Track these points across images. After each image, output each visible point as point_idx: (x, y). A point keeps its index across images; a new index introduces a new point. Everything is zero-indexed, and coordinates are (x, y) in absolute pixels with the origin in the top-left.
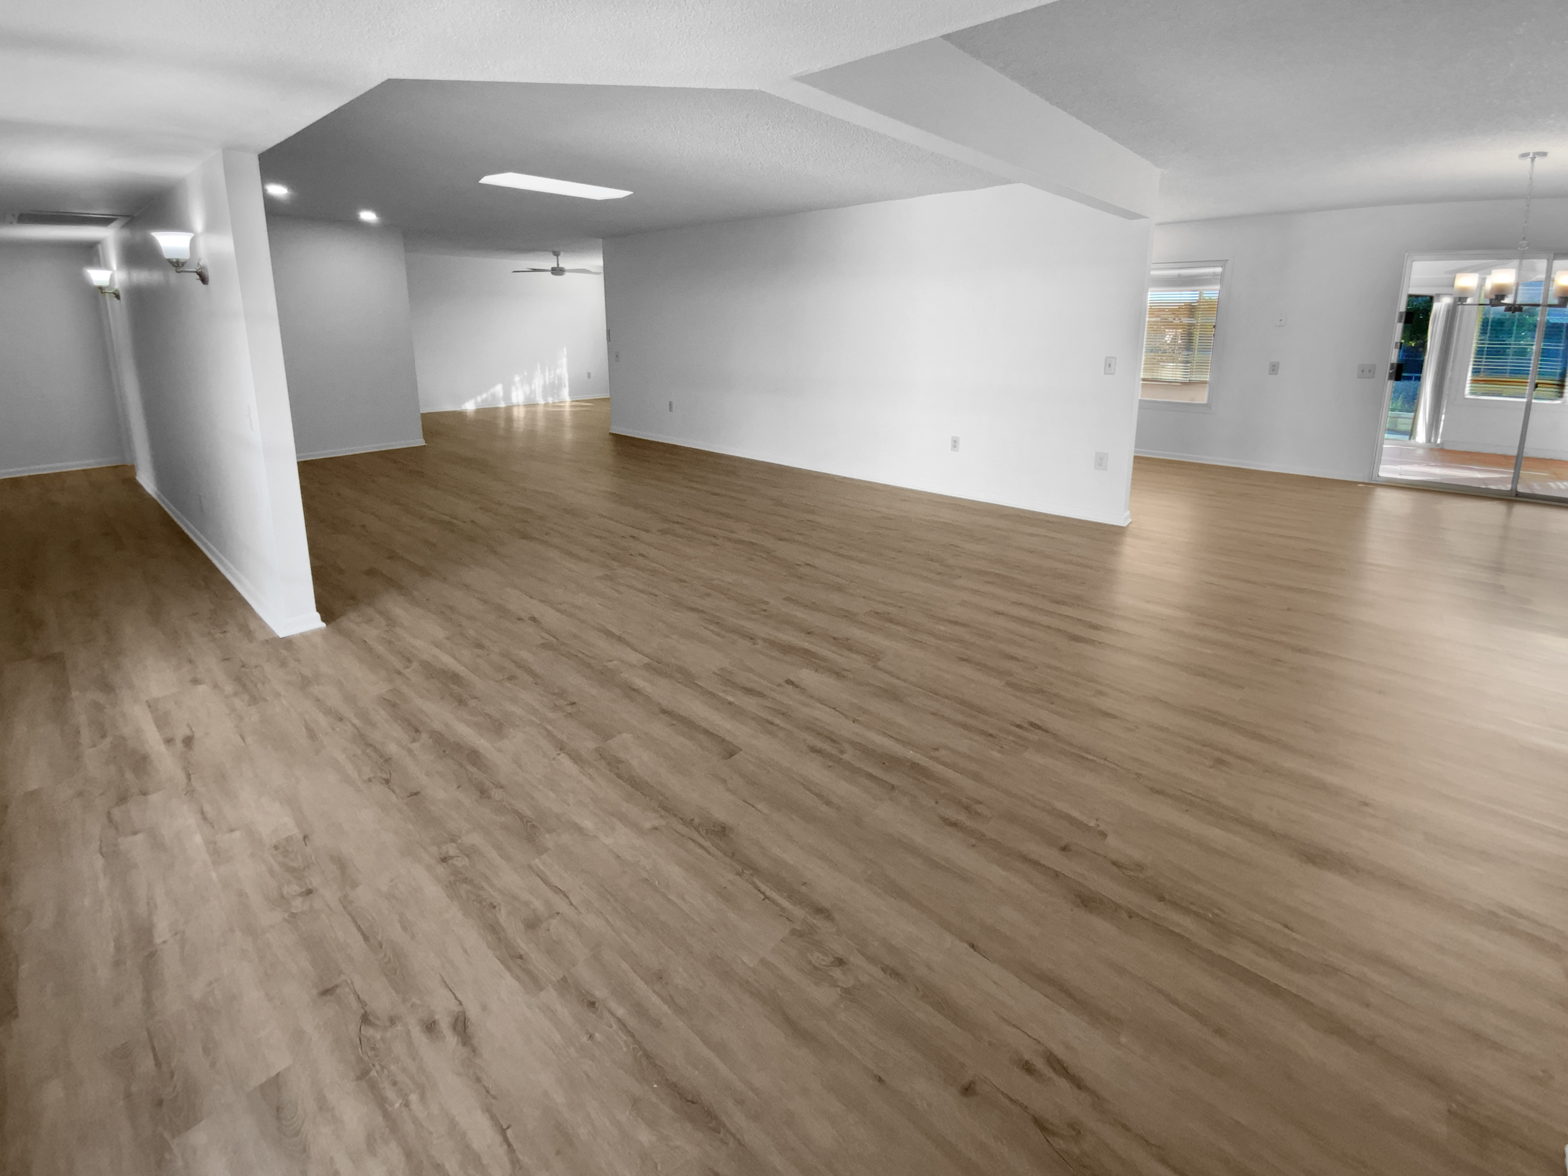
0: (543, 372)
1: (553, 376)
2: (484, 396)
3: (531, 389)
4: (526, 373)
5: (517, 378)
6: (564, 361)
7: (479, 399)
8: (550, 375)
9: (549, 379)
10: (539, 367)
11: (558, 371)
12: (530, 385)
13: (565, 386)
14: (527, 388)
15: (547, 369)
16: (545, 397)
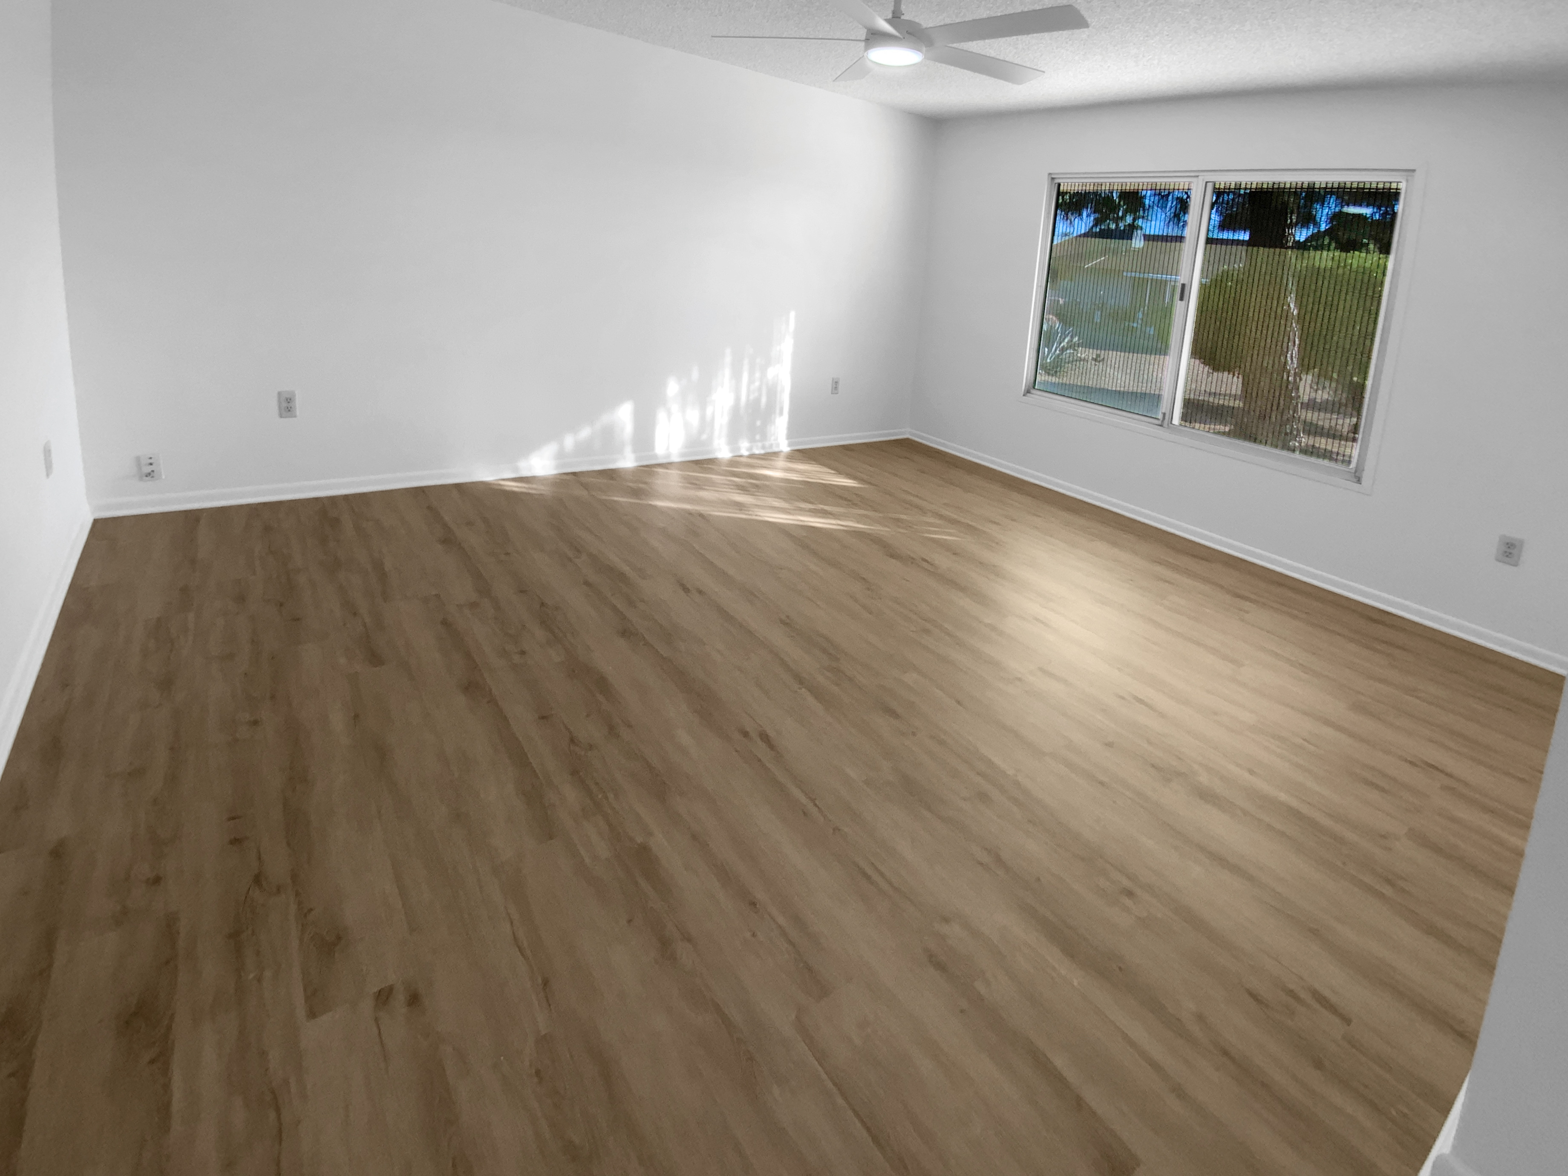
0: (737, 375)
1: (757, 384)
2: (585, 433)
3: (703, 418)
4: (695, 375)
5: (673, 388)
6: (786, 348)
7: (569, 442)
8: (751, 382)
9: (749, 392)
10: (728, 359)
11: (771, 373)
12: (703, 406)
13: (781, 413)
14: (693, 416)
15: (746, 367)
16: (733, 438)
